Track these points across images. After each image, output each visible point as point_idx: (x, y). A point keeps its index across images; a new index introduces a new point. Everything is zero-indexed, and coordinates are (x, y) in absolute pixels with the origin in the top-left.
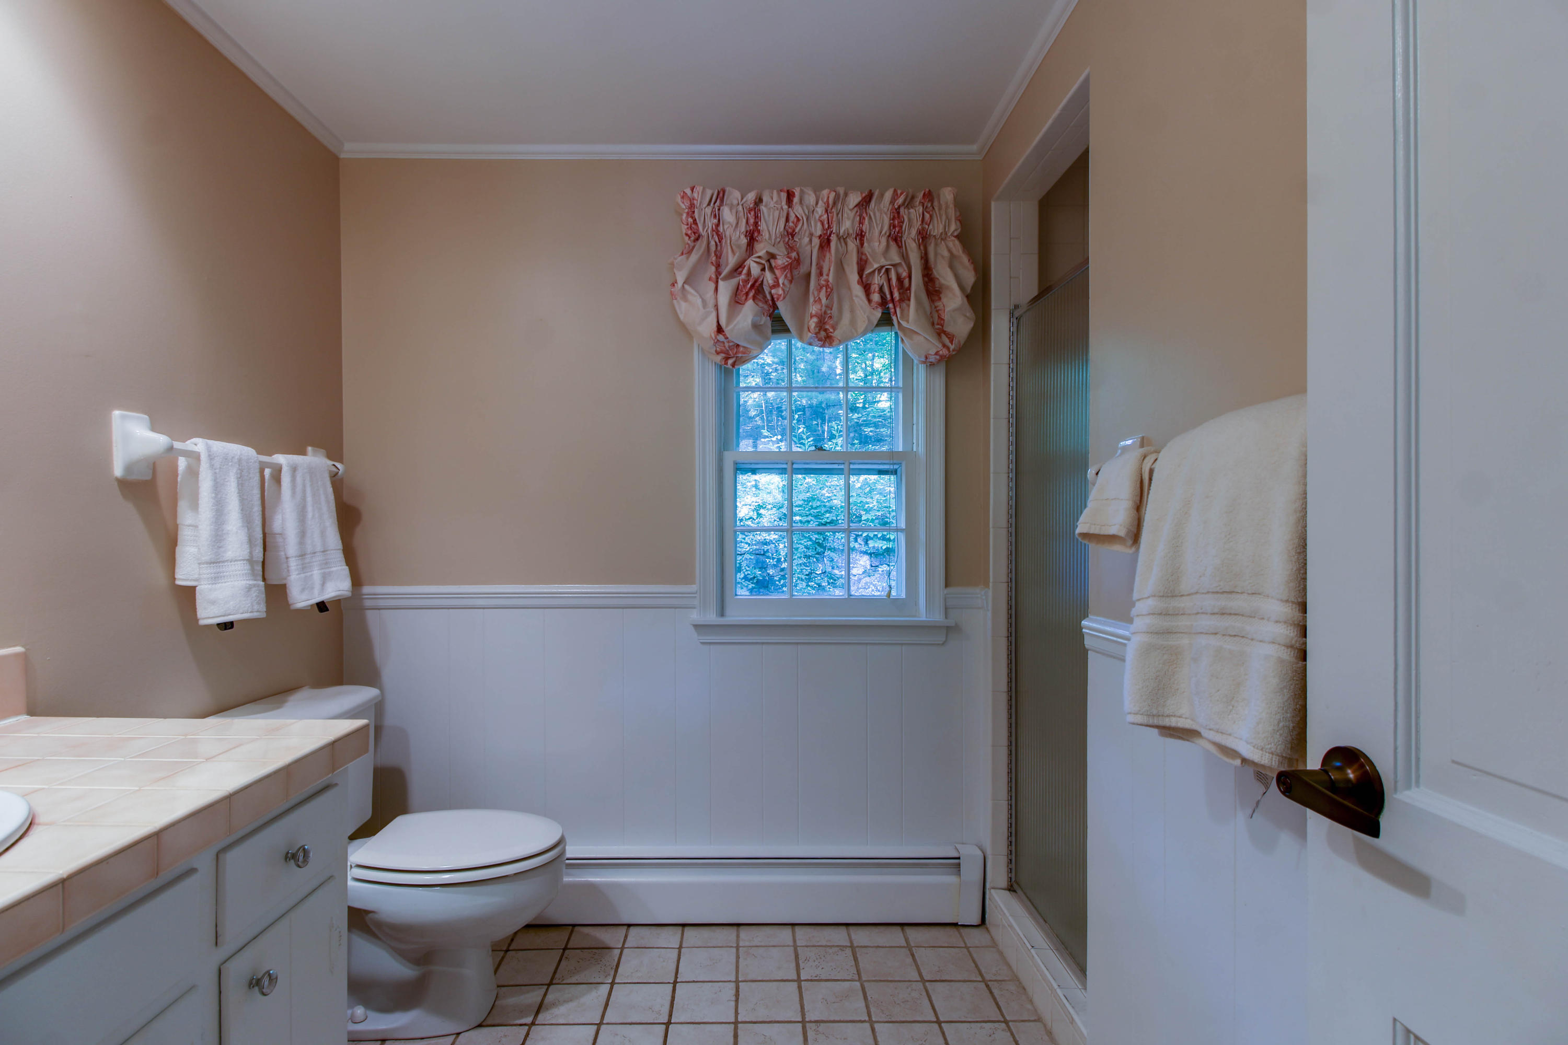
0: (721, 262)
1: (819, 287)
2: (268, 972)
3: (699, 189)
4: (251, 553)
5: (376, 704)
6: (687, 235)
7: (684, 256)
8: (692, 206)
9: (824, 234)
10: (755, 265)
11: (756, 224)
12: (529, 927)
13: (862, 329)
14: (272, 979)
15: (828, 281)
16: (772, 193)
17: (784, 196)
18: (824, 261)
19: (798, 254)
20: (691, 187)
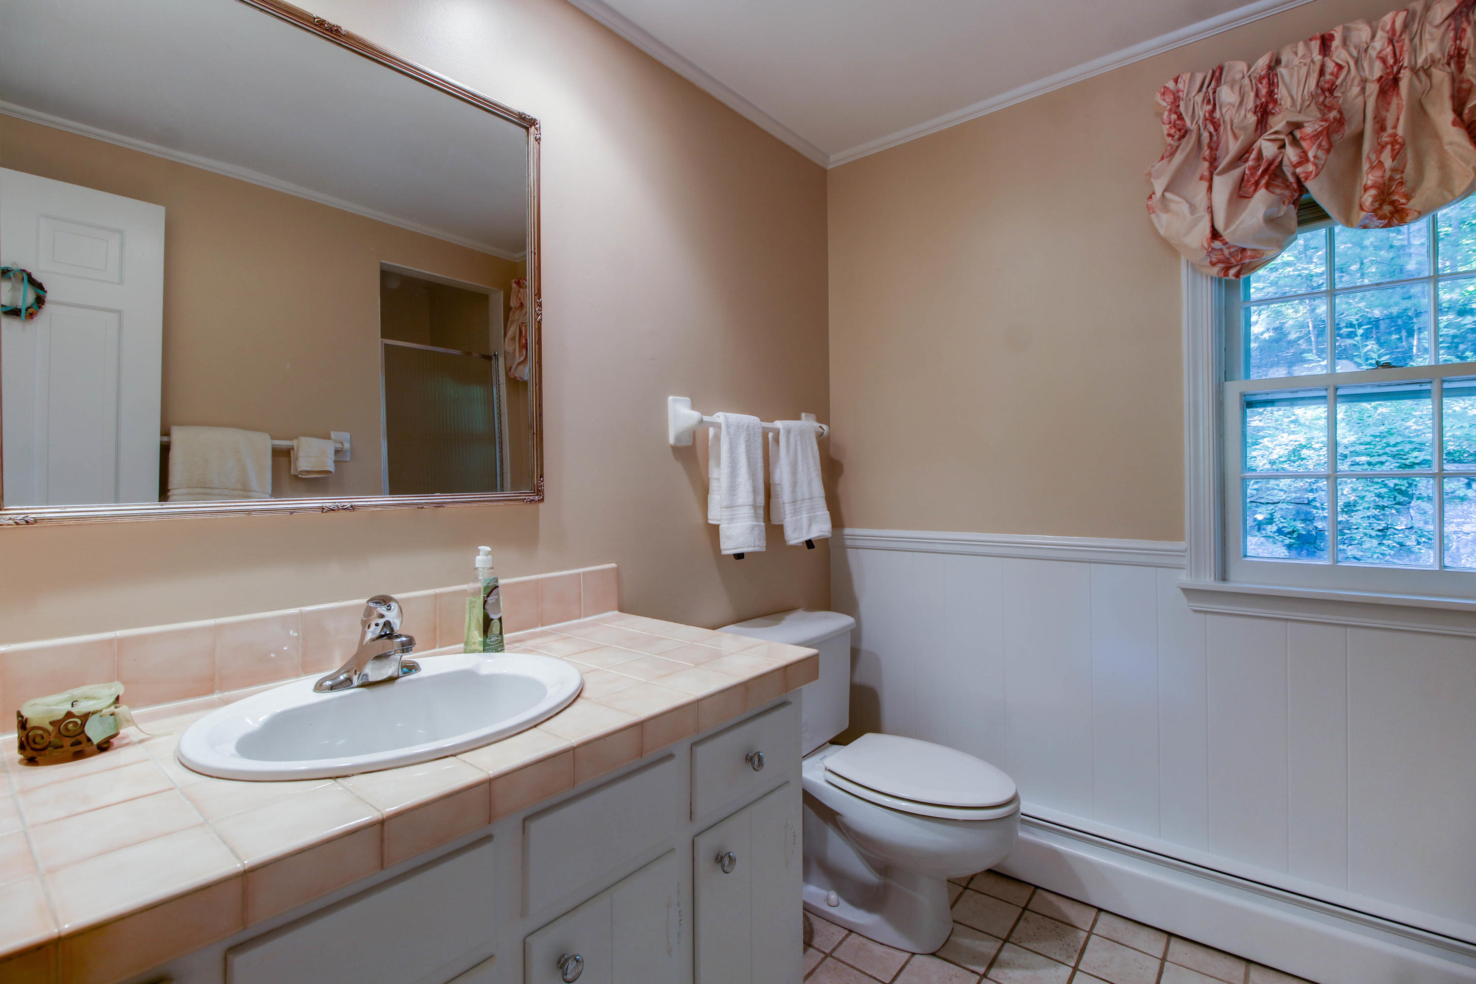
0: (1218, 154)
1: (1379, 147)
2: (729, 853)
3: (1186, 77)
4: (755, 500)
5: (851, 631)
6: (1169, 135)
7: (1165, 161)
8: (1176, 99)
9: (1388, 74)
10: (1269, 144)
11: (1271, 93)
12: (990, 871)
13: (1463, 188)
14: (732, 860)
15: (1396, 135)
16: (1296, 47)
17: (1316, 45)
18: (1388, 111)
19: (1340, 112)
20: (1174, 79)
